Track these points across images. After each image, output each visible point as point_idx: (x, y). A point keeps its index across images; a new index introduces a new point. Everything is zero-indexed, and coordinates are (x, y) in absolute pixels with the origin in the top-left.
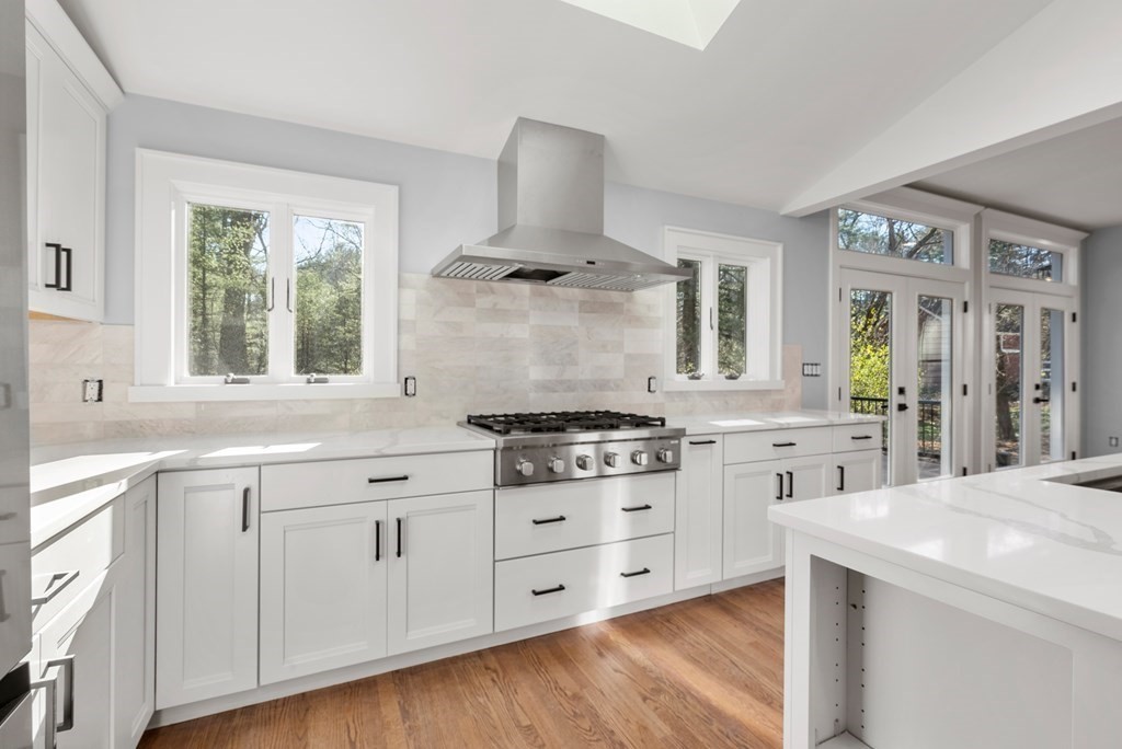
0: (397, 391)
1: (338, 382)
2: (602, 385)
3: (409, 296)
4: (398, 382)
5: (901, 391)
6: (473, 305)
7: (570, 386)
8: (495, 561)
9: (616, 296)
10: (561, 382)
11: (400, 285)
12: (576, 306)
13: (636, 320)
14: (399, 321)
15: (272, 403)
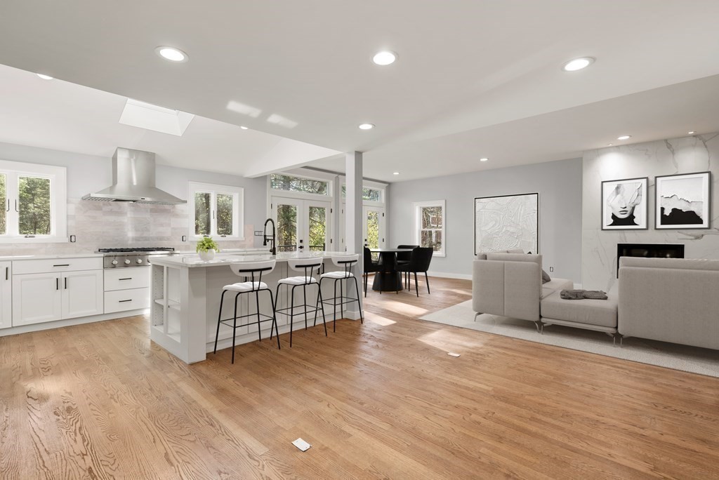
0: (67, 240)
1: (40, 237)
2: (161, 239)
3: (72, 207)
4: (67, 236)
5: (301, 241)
6: (101, 210)
7: (146, 239)
8: (104, 292)
9: (167, 207)
10: (142, 238)
11: (68, 202)
12: (149, 211)
13: (176, 215)
14: (67, 216)
15: (11, 244)
